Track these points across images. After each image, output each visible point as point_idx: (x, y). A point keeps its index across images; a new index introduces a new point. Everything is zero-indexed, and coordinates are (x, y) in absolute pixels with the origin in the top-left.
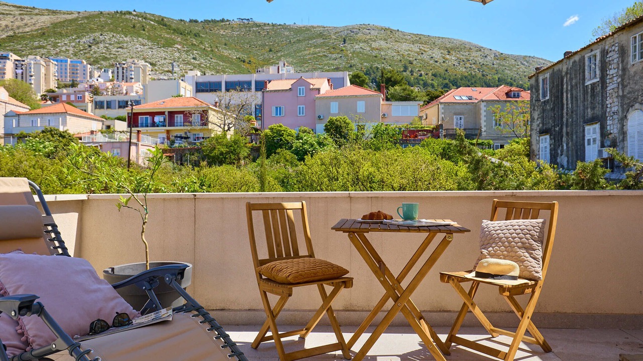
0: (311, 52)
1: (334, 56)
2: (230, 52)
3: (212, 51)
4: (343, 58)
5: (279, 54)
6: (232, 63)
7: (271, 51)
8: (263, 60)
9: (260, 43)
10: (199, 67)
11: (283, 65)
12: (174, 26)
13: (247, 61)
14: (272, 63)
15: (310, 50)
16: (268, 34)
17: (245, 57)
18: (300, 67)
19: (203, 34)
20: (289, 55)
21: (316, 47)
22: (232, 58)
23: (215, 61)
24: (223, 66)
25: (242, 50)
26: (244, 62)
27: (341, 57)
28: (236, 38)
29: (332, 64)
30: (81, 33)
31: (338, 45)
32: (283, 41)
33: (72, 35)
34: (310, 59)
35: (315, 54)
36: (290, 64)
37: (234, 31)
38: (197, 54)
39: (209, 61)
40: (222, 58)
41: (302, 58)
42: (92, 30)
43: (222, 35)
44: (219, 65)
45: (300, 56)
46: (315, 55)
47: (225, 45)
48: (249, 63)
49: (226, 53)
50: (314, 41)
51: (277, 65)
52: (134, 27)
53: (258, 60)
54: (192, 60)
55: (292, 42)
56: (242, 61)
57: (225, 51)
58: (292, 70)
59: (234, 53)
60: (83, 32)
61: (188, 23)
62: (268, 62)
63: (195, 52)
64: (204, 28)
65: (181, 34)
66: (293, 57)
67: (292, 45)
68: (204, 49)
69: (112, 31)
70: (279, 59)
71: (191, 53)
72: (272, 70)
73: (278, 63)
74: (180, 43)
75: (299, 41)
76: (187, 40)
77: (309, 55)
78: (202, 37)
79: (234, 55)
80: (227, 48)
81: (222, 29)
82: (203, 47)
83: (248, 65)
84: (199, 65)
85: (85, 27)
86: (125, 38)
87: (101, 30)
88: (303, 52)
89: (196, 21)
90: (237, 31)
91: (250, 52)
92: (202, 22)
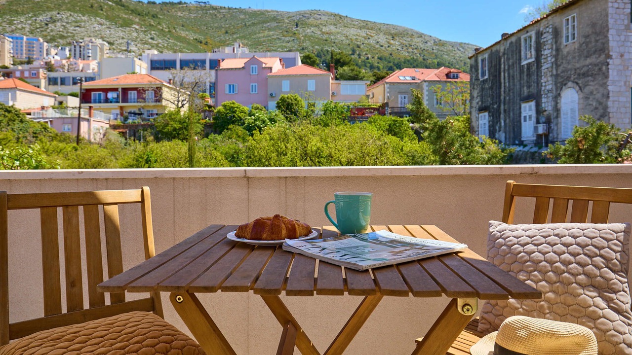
0: (266, 35)
1: (287, 39)
2: (187, 33)
3: (170, 31)
4: (295, 41)
5: (235, 36)
6: (189, 43)
7: (227, 32)
8: (219, 42)
9: (216, 25)
10: (157, 46)
11: (238, 46)
12: (132, 7)
13: (204, 42)
14: (228, 44)
15: (264, 33)
16: (224, 17)
17: (202, 38)
18: (255, 48)
19: (161, 15)
20: (244, 37)
21: (269, 30)
22: (189, 39)
23: (173, 41)
24: (180, 46)
25: (199, 31)
26: (201, 42)
27: (293, 40)
28: (193, 20)
29: (285, 46)
30: (38, 11)
31: (291, 29)
32: (238, 24)
33: (29, 13)
34: (264, 41)
35: (269, 36)
36: (245, 45)
37: (191, 14)
38: (155, 34)
39: (167, 41)
40: (179, 39)
41: (257, 40)
42: (49, 9)
43: (180, 16)
44: (176, 45)
45: (255, 38)
46: (269, 38)
47: (183, 26)
48: (206, 44)
49: (183, 34)
50: (268, 24)
51: (233, 47)
52: (92, 6)
53: (215, 41)
54: (150, 40)
55: (247, 25)
56: (198, 42)
57: (182, 32)
58: (246, 50)
59: (191, 34)
60: (40, 11)
61: (145, 4)
62: (224, 44)
63: (153, 32)
64: (161, 10)
65: (139, 15)
66: (248, 39)
67: (248, 28)
68: (162, 30)
69: (69, 10)
70: (235, 40)
71: (149, 33)
72: (228, 50)
73: (233, 45)
74: (138, 24)
75: (254, 24)
76: (145, 20)
77: (263, 37)
78: (159, 18)
79: (191, 36)
80: (184, 29)
81: (180, 11)
82: (161, 28)
83: (205, 46)
84: (157, 45)
85: (42, 6)
86: (83, 18)
87: (59, 9)
88: (257, 35)
89: (154, 3)
90: (194, 14)
91: (207, 33)
92: (160, 4)
